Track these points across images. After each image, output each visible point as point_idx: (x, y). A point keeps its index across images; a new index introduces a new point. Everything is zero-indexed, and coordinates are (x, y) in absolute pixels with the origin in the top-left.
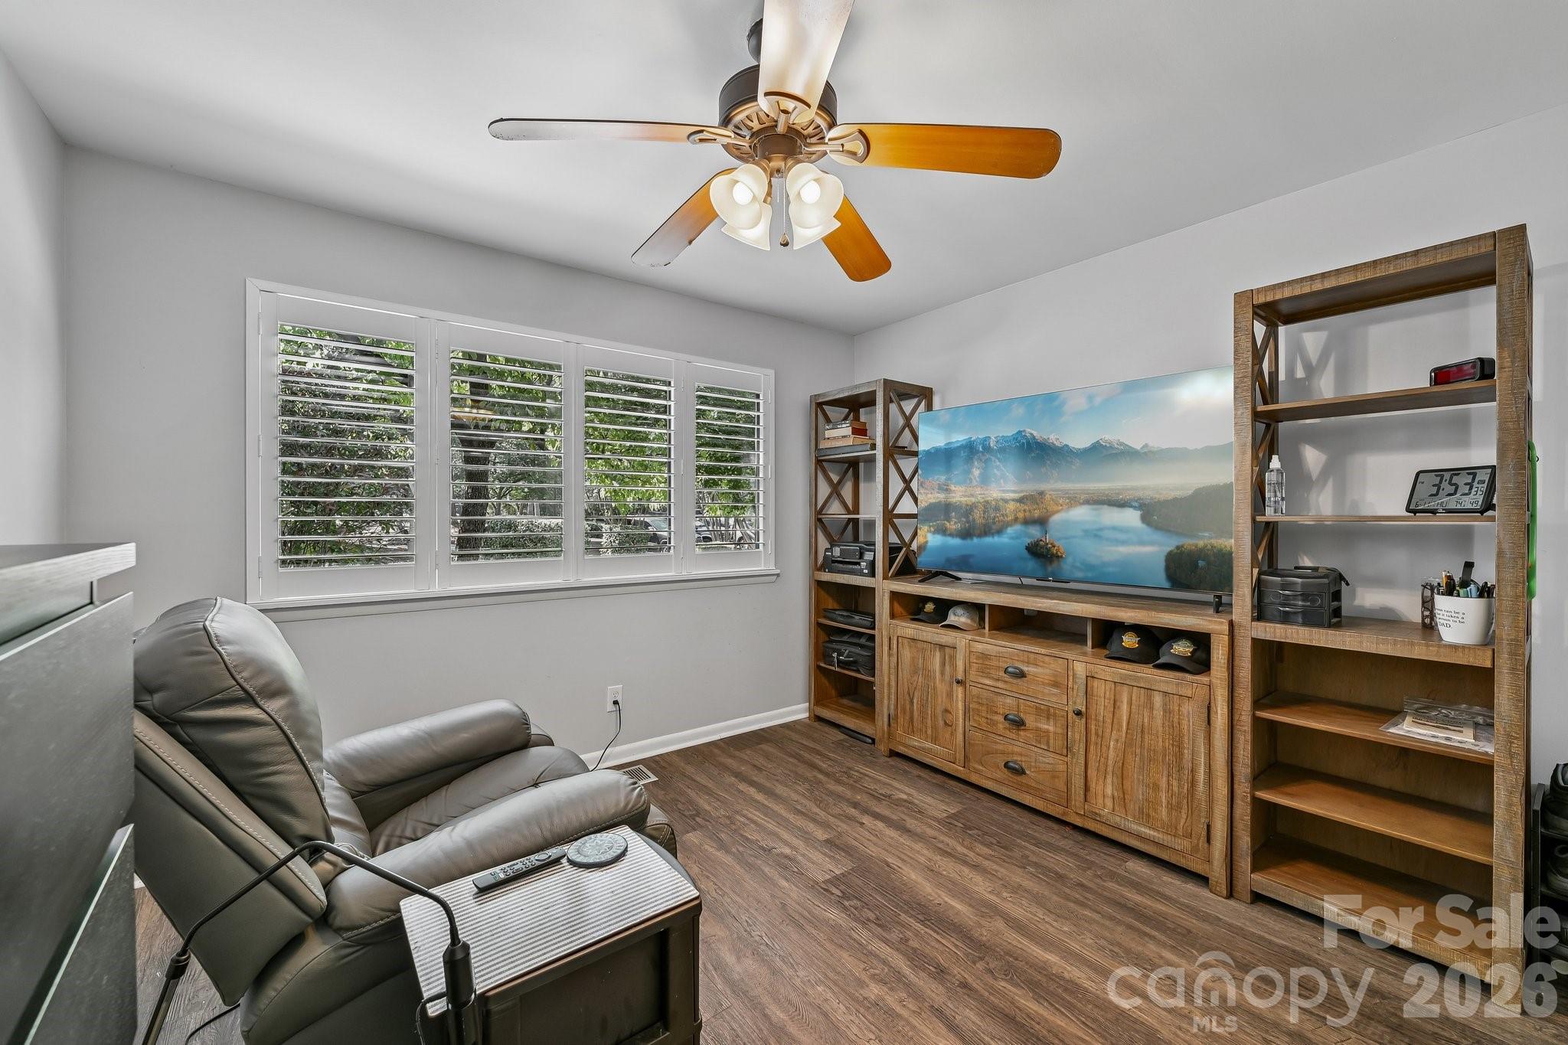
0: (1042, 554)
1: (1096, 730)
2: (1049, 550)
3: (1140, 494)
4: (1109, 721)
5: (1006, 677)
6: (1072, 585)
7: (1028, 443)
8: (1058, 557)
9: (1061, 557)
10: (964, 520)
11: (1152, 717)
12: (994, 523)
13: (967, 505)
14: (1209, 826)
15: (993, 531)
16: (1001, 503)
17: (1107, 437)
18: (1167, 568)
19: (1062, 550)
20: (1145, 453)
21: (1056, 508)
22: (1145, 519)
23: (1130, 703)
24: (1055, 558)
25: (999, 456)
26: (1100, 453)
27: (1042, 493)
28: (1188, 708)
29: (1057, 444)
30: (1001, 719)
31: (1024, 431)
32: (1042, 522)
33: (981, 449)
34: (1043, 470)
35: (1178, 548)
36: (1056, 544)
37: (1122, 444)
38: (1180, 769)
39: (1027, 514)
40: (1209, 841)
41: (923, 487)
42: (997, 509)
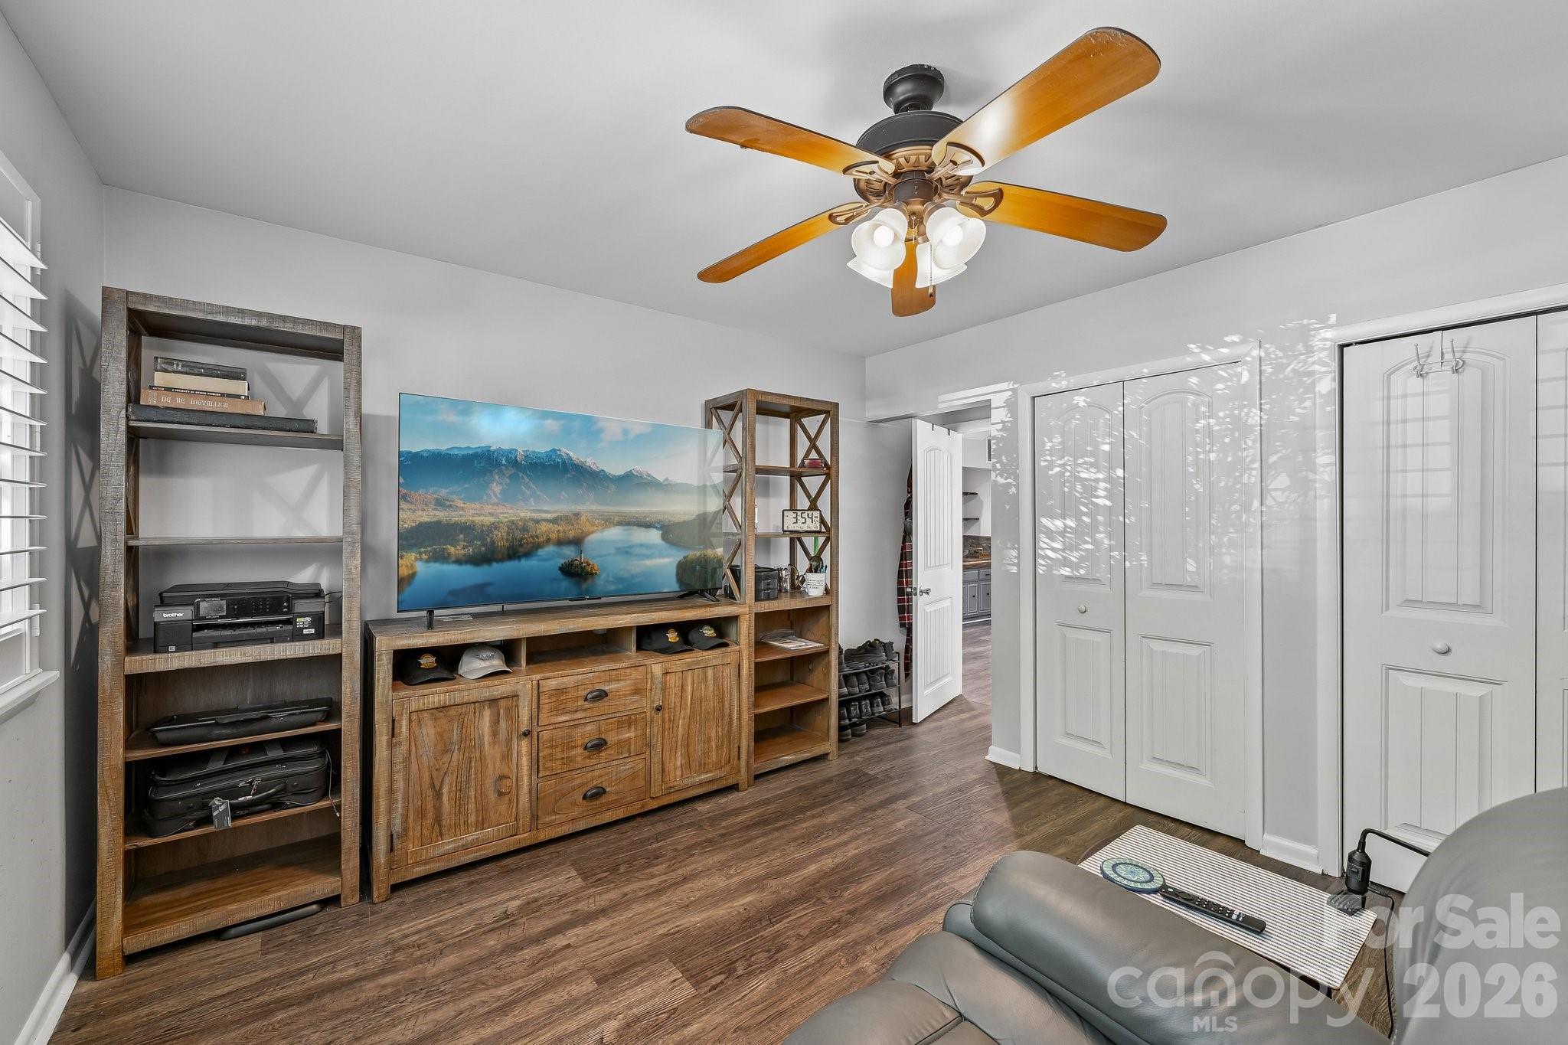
0: (576, 573)
1: (669, 717)
2: (583, 569)
3: (661, 517)
4: (679, 705)
5: (587, 705)
6: (604, 600)
7: (564, 463)
8: (592, 574)
9: (596, 573)
10: (479, 543)
11: (706, 687)
12: (521, 545)
13: (483, 525)
14: (739, 747)
15: (520, 554)
16: (530, 524)
17: (638, 468)
18: (678, 574)
19: (596, 567)
20: (666, 485)
21: (591, 529)
22: (664, 537)
23: (693, 684)
24: (589, 576)
25: (528, 472)
26: (630, 481)
27: (577, 515)
28: (727, 671)
29: (594, 468)
30: (580, 750)
31: (559, 450)
32: (577, 542)
33: (504, 462)
34: (580, 492)
35: (685, 558)
36: (591, 562)
37: (649, 475)
38: (723, 716)
39: (561, 534)
40: (739, 759)
41: (406, 501)
42: (525, 529)
